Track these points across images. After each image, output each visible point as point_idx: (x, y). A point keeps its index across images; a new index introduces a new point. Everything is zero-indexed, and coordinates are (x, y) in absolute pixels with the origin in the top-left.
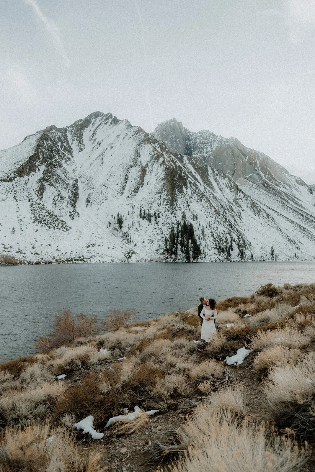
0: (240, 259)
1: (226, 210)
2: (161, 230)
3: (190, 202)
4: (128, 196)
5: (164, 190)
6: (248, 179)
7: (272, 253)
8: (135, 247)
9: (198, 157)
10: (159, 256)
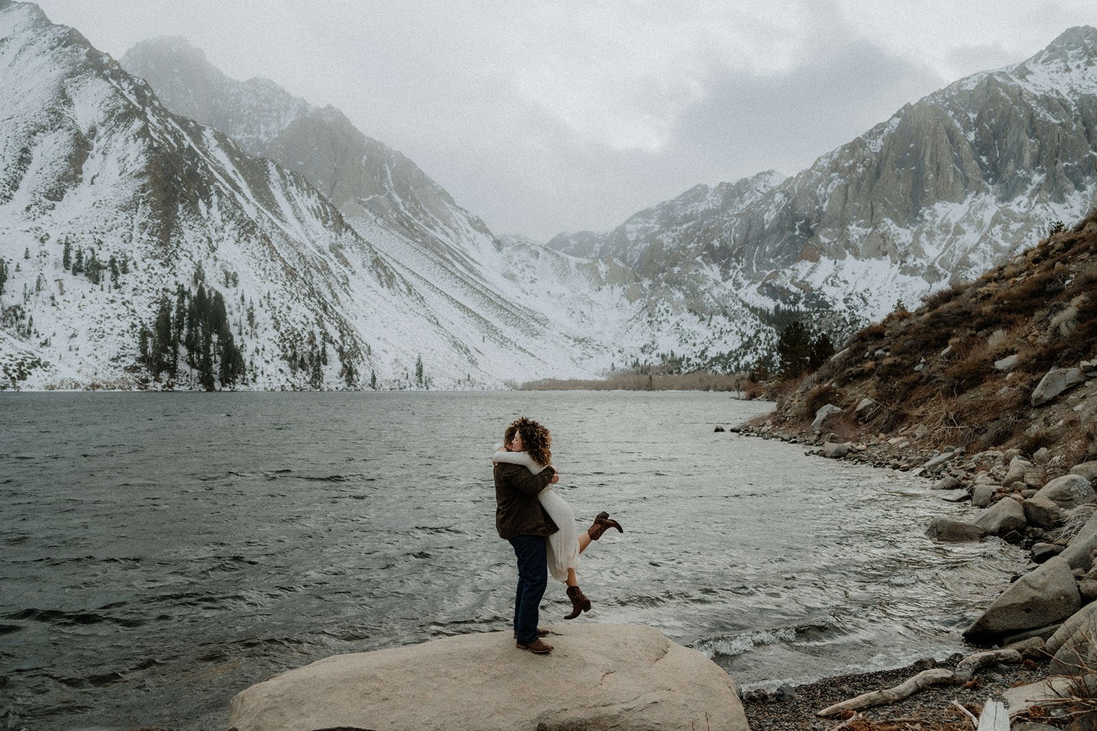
0: (345, 384)
1: (311, 269)
2: (130, 306)
3: (217, 241)
4: (28, 209)
5: (143, 203)
6: (366, 206)
7: (420, 373)
8: (45, 349)
9: (244, 141)
10: (120, 374)
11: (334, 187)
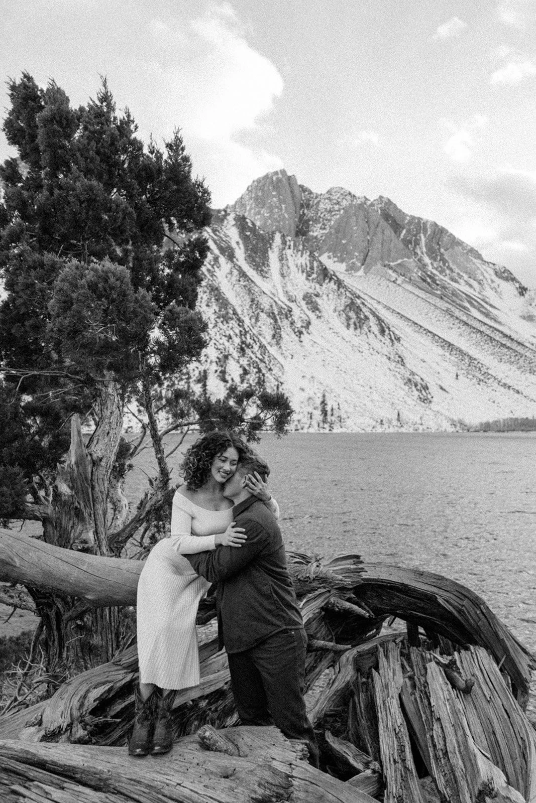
6: (391, 268)
9: (319, 237)
11: (367, 256)
